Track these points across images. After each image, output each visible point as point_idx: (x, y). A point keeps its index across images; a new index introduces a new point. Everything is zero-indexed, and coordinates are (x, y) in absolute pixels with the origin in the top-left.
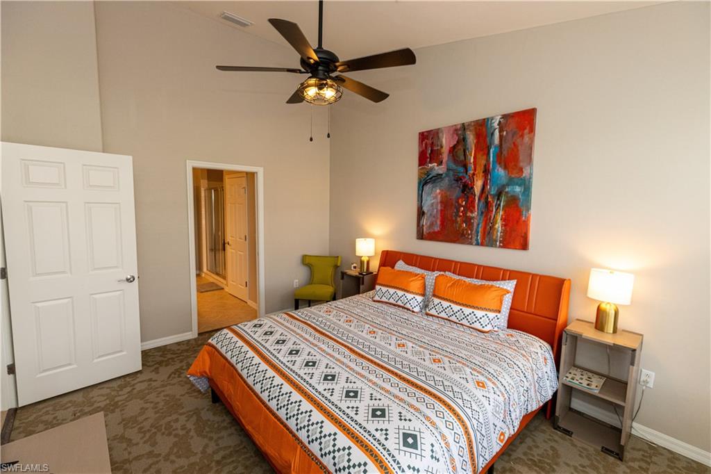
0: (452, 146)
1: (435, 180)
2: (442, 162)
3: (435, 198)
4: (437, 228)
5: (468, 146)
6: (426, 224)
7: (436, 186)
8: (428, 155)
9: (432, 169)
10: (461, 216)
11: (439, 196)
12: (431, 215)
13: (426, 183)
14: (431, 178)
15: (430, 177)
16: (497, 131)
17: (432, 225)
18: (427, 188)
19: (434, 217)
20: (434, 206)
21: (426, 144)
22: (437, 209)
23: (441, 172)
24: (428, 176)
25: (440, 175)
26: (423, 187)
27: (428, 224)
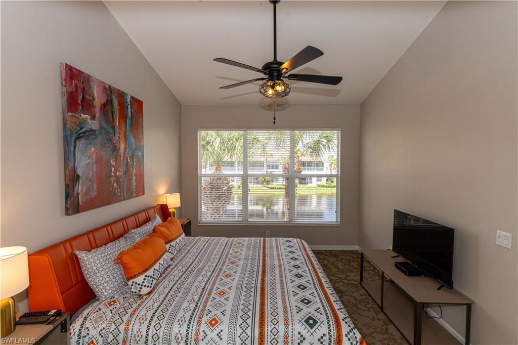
0: (102, 103)
1: (88, 136)
2: (95, 116)
3: (90, 157)
4: (94, 194)
5: (115, 110)
6: (82, 190)
7: (91, 144)
8: (79, 102)
9: (85, 120)
10: (113, 176)
11: (94, 156)
12: (86, 178)
13: (78, 138)
14: (85, 133)
15: (83, 130)
16: (129, 106)
17: (89, 190)
18: (81, 144)
19: (90, 180)
20: (90, 166)
21: (76, 86)
22: (93, 171)
23: (94, 128)
24: (81, 129)
25: (93, 130)
26: (75, 142)
27: (84, 190)
